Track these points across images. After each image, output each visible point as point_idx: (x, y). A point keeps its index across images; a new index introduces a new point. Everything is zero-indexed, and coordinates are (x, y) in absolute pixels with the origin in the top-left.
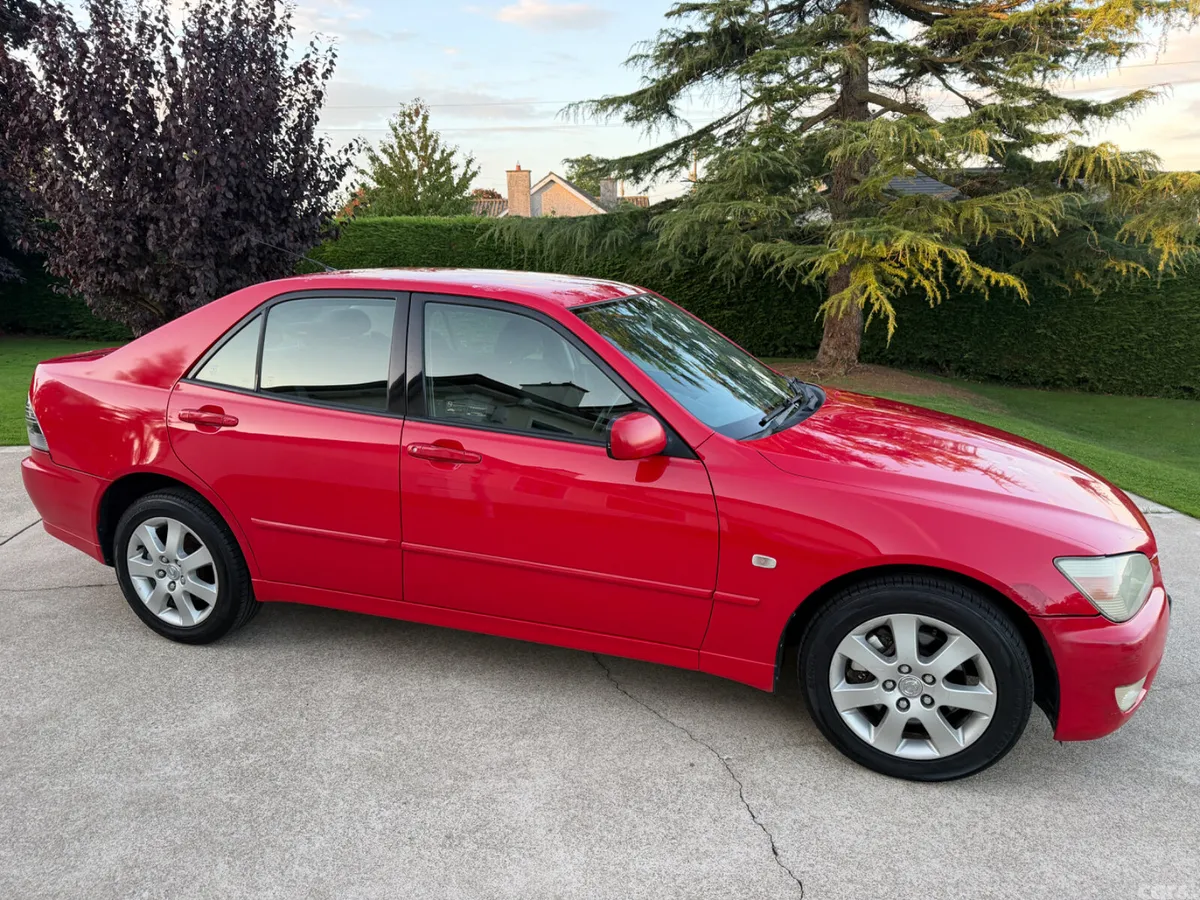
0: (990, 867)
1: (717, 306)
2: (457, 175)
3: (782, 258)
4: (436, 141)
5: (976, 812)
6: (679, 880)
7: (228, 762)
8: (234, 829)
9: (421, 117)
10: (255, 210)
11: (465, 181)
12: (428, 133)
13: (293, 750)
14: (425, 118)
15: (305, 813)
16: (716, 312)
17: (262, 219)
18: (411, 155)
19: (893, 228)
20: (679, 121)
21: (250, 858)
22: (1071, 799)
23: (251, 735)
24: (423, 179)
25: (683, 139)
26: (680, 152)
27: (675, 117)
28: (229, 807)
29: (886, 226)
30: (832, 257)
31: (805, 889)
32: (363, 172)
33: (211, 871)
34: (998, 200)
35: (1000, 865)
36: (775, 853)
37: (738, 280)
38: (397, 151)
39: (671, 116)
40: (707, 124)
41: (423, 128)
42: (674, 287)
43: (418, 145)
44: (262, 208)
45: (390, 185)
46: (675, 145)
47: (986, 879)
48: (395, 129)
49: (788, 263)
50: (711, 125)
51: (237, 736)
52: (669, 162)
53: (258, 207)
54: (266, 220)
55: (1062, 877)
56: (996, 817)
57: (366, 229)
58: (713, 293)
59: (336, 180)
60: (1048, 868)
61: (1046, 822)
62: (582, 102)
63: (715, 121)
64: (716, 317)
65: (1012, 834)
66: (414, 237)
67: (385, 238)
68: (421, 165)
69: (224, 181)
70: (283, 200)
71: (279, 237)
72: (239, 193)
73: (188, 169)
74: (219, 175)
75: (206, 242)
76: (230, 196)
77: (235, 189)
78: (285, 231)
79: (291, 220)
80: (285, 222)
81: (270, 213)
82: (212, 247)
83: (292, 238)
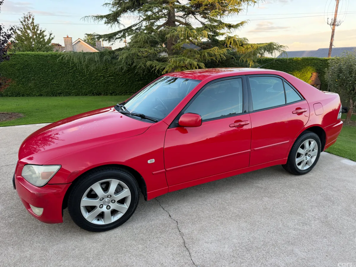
0: (219, 211)
1: (137, 80)
2: (46, 38)
3: (156, 66)
5: (215, 199)
6: (147, 227)
7: (4, 222)
8: (12, 239)
9: (31, 19)
11: (49, 40)
13: (26, 215)
14: (33, 19)
15: (35, 231)
16: (137, 82)
18: (29, 31)
19: (185, 58)
20: (121, 24)
21: (19, 245)
22: (236, 193)
23: (10, 213)
24: (34, 40)
25: (123, 30)
26: (122, 33)
27: (119, 23)
28: (8, 233)
29: (183, 58)
30: (169, 66)
31: (178, 223)
33: (7, 250)
34: (211, 50)
35: (222, 210)
36: (170, 216)
37: (143, 72)
38: (24, 30)
40: (130, 25)
41: (33, 23)
42: (124, 74)
43: (31, 28)
46: (120, 32)
47: (219, 213)
48: (22, 22)
49: (157, 68)
50: (131, 26)
51: (5, 214)
52: (119, 37)
55: (235, 210)
56: (220, 200)
57: (16, 56)
58: (136, 77)
59: (7, 39)
60: (232, 209)
61: (231, 199)
62: (89, 16)
63: (132, 25)
64: (137, 84)
65: (224, 203)
66: (34, 59)
67: (23, 59)
68: (33, 35)
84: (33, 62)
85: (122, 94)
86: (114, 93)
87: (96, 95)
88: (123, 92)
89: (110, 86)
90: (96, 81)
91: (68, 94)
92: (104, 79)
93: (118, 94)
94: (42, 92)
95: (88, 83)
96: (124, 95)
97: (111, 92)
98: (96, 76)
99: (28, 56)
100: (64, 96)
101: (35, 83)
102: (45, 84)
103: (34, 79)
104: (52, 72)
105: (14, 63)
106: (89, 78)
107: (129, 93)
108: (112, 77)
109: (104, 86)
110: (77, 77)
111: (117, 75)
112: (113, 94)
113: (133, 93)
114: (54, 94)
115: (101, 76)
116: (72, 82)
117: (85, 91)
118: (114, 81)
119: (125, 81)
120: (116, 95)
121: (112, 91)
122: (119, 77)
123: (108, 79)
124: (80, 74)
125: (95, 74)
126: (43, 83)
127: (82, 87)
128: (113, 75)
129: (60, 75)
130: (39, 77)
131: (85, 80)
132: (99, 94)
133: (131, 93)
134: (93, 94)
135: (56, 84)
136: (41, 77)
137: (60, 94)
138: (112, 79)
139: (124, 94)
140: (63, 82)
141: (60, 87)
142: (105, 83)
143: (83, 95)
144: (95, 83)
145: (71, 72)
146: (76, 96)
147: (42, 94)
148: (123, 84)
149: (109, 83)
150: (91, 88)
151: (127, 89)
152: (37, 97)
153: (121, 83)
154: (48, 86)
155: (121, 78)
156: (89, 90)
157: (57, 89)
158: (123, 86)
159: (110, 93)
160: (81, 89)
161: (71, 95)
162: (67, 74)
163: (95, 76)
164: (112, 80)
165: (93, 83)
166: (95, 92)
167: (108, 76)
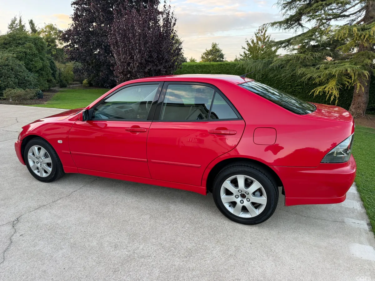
4: (269, 38)
9: (264, 30)
12: (266, 36)
14: (266, 31)
17: (156, 63)
18: (259, 43)
20: (304, 27)
32: (244, 48)
38: (255, 41)
39: (302, 26)
41: (265, 34)
43: (262, 39)
44: (156, 60)
45: (251, 52)
48: (256, 34)
54: (157, 63)
62: (268, 23)
67: (226, 68)
68: (262, 45)
69: (146, 54)
70: (161, 58)
71: (159, 67)
72: (151, 57)
73: (138, 51)
74: (145, 52)
75: (143, 69)
76: (147, 57)
77: (150, 55)
78: (161, 66)
79: (163, 63)
80: (162, 64)
81: (158, 61)
82: (143, 70)
83: (163, 68)
84: (232, 71)
92: (290, 88)
108: (300, 87)
115: (289, 85)
118: (301, 91)
122: (308, 87)
123: (295, 88)
124: (268, 82)
128: (302, 85)
138: (299, 89)
149: (296, 93)
155: (310, 88)
164: (299, 90)
167: (296, 85)
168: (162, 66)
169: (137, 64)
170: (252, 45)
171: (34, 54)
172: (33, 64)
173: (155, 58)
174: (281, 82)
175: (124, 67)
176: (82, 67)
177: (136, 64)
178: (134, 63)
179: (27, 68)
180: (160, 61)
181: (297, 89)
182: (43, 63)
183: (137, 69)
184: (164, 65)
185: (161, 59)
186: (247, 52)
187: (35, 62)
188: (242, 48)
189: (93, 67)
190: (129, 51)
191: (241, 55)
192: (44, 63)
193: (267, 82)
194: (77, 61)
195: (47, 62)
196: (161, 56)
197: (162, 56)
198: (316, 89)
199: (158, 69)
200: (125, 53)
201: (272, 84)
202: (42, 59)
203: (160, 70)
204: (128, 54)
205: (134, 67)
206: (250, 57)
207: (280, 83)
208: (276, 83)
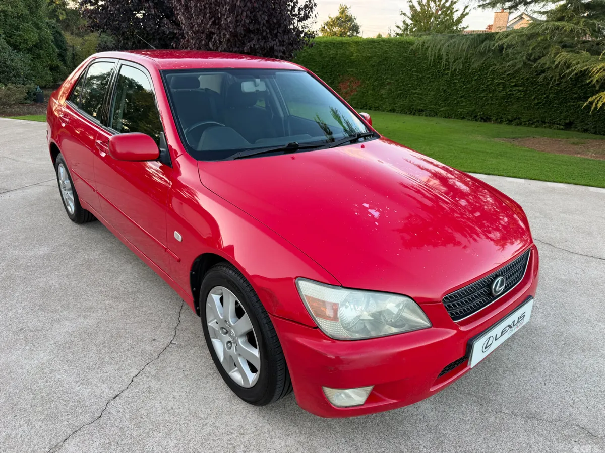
1: (575, 97)
3: (577, 64)
5: (242, 428)
6: (59, 389)
10: (261, 29)
16: (574, 102)
17: (264, 34)
18: (432, 4)
31: (98, 421)
36: (115, 398)
44: (264, 28)
45: (417, 21)
53: (262, 27)
58: (575, 90)
64: (574, 105)
66: (397, 48)
67: (382, 49)
68: (437, 9)
69: (244, 14)
70: (275, 24)
71: (272, 43)
72: (254, 20)
73: (228, 8)
74: (243, 10)
75: (238, 45)
76: (247, 21)
77: (252, 18)
78: (275, 40)
79: (279, 34)
80: (276, 35)
81: (268, 31)
82: (238, 48)
83: (278, 44)
84: (394, 54)
85: (532, 124)
86: (515, 119)
87: (481, 121)
88: (535, 120)
89: (513, 105)
90: (487, 94)
91: (434, 114)
92: (502, 90)
93: (523, 124)
94: (397, 105)
95: (471, 96)
96: (537, 127)
97: (509, 117)
98: (490, 84)
99: (390, 43)
100: (427, 116)
101: (390, 89)
102: (403, 93)
103: (389, 83)
104: (417, 72)
105: (369, 55)
106: (475, 87)
107: (547, 125)
108: (521, 88)
109: (500, 105)
110: (455, 83)
111: (532, 83)
112: (514, 122)
113: (557, 124)
114: (412, 111)
115: (500, 83)
116: (444, 91)
117: (461, 110)
118: (522, 96)
119: (547, 97)
120: (520, 124)
121: (512, 117)
122: (536, 88)
123: (510, 91)
124: (461, 78)
125: (489, 79)
126: (400, 90)
127: (458, 102)
128: (524, 85)
129: (429, 77)
130: (396, 80)
131: (467, 91)
132: (486, 119)
133: (554, 123)
134: (475, 119)
135: (418, 94)
136: (400, 80)
137: (420, 112)
138: (519, 91)
139: (536, 124)
140: (431, 91)
141: (423, 99)
142: (503, 98)
143: (458, 119)
144: (484, 96)
145: (447, 74)
146: (446, 117)
147: (395, 108)
148: (540, 103)
149: (512, 99)
150: (473, 107)
151: (546, 114)
152: (388, 113)
153: (536, 101)
154: (407, 97)
155: (539, 90)
156: (470, 109)
157: (418, 103)
158: (539, 108)
159: (508, 120)
160: (457, 106)
161: (438, 115)
162: (440, 76)
163: (488, 83)
164: (519, 93)
165: (479, 97)
166: (480, 115)
167: (513, 84)
168: (277, 40)
169: (227, 36)
170: (419, 8)
171: (22, 14)
172: (20, 36)
173: (263, 24)
174: (485, 77)
175: (201, 41)
176: (114, 44)
177: (225, 35)
178: (220, 33)
179: (8, 43)
180: (274, 30)
181: (514, 92)
182: (39, 35)
183: (227, 45)
184: (280, 39)
185: (277, 26)
186: (409, 22)
187: (24, 31)
188: (401, 13)
189: (134, 43)
190: (210, 8)
191: (398, 27)
192: (43, 33)
193: (459, 77)
194: (104, 31)
195: (47, 32)
196: (275, 21)
197: (278, 21)
198: (598, 95)
199: (269, 47)
200: (202, 12)
201: (468, 81)
202: (37, 26)
203: (272, 49)
204: (208, 15)
205: (221, 43)
206: (414, 30)
207: (483, 80)
208: (475, 80)
